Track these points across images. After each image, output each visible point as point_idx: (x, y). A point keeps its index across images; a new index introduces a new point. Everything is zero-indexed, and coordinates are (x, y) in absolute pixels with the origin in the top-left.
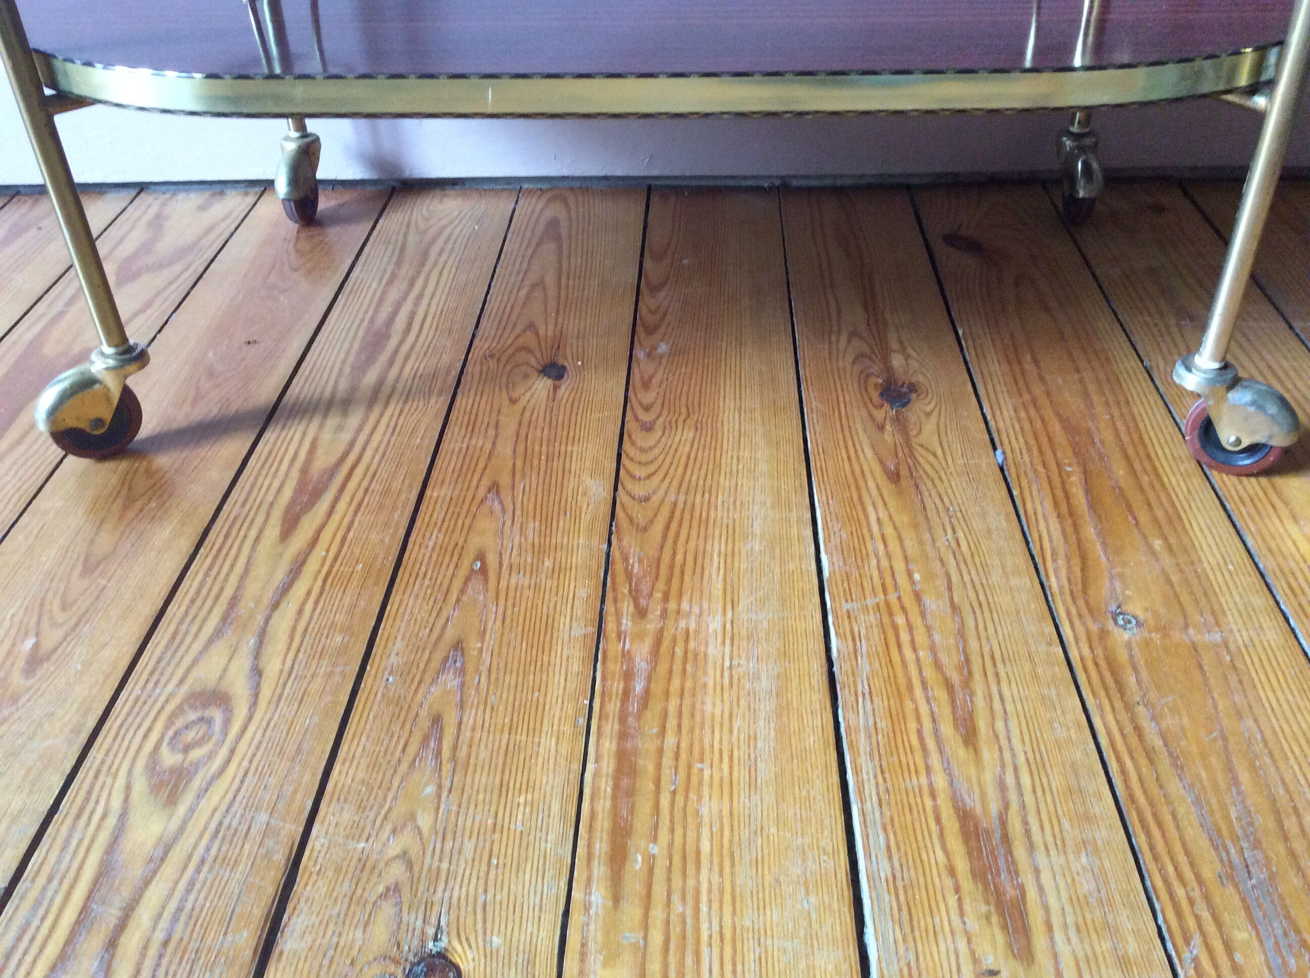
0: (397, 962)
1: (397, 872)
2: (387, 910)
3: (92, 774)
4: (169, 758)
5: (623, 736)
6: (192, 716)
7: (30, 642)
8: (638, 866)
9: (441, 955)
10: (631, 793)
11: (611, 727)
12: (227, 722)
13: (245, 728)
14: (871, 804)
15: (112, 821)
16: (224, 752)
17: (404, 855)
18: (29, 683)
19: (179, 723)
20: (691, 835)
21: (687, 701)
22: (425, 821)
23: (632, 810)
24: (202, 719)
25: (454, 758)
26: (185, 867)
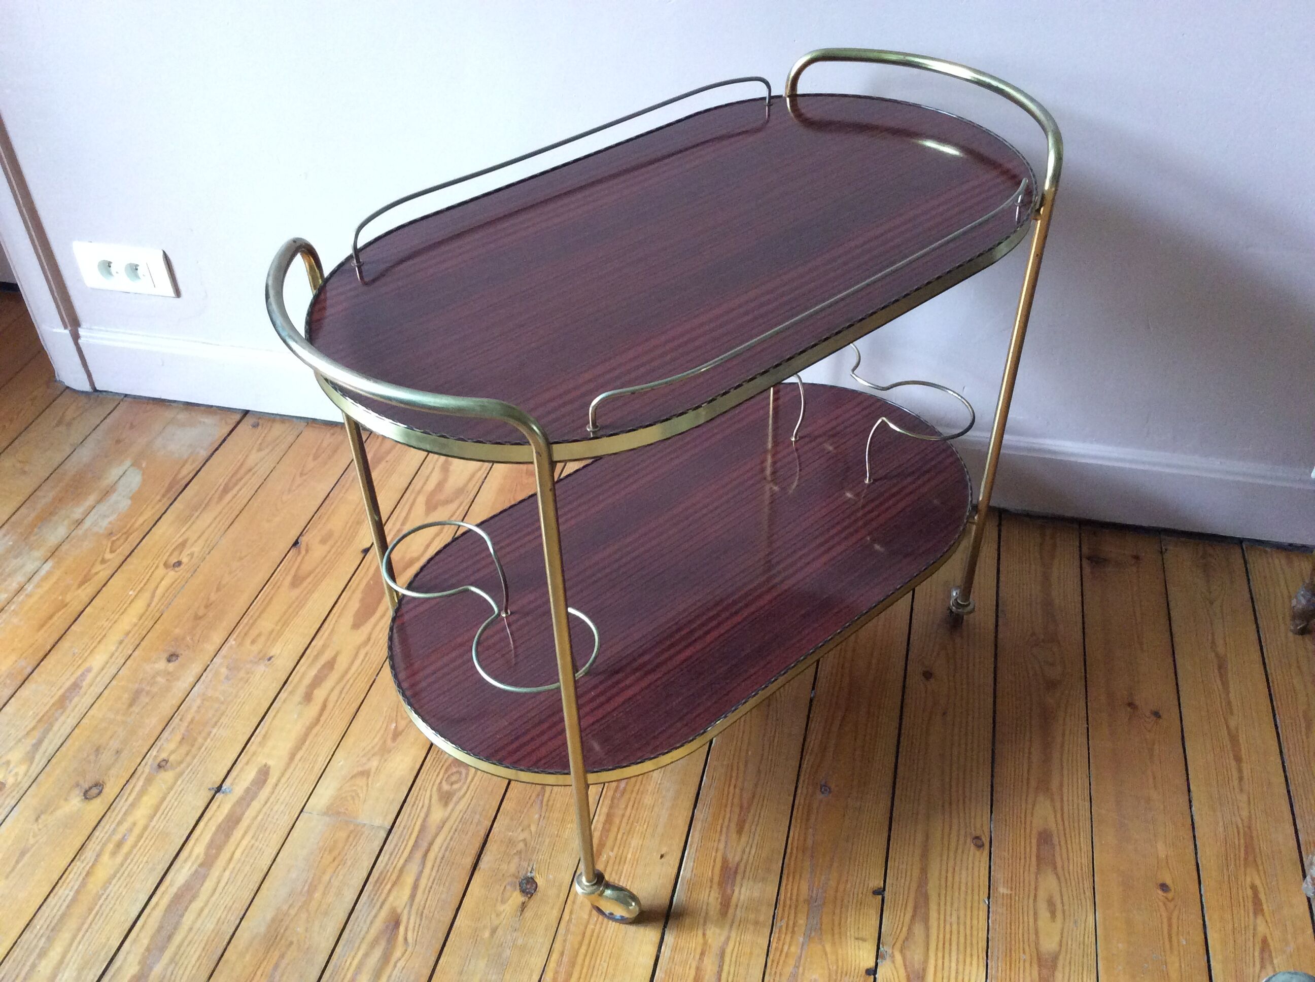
0: (517, 878)
1: (521, 846)
2: (516, 860)
3: (418, 789)
4: (446, 787)
5: (611, 807)
6: (454, 770)
7: (394, 725)
8: (604, 859)
9: (532, 878)
10: (608, 831)
11: (608, 802)
12: (467, 774)
13: (473, 779)
14: (693, 850)
15: (425, 809)
16: (465, 788)
17: (524, 840)
18: (394, 745)
19: (449, 773)
20: (625, 851)
21: (639, 797)
22: (533, 828)
23: (607, 837)
24: (457, 772)
25: (547, 805)
26: (450, 832)
